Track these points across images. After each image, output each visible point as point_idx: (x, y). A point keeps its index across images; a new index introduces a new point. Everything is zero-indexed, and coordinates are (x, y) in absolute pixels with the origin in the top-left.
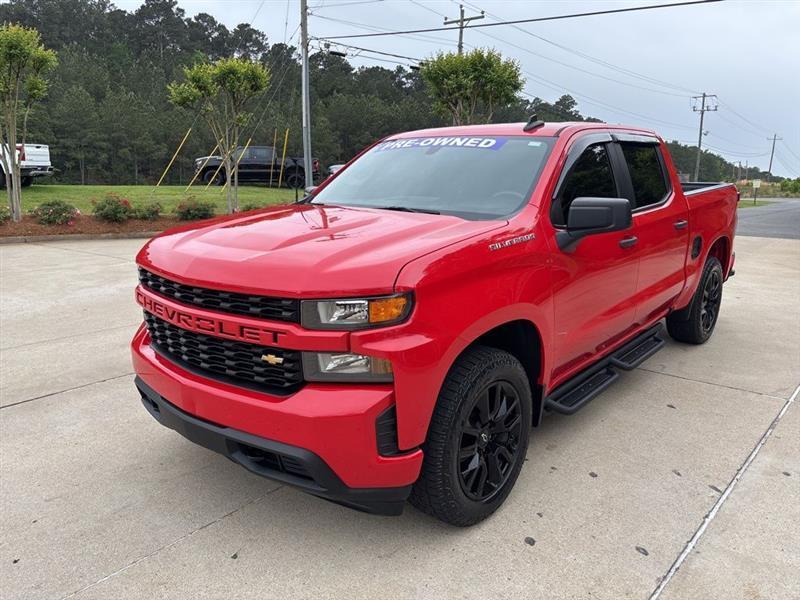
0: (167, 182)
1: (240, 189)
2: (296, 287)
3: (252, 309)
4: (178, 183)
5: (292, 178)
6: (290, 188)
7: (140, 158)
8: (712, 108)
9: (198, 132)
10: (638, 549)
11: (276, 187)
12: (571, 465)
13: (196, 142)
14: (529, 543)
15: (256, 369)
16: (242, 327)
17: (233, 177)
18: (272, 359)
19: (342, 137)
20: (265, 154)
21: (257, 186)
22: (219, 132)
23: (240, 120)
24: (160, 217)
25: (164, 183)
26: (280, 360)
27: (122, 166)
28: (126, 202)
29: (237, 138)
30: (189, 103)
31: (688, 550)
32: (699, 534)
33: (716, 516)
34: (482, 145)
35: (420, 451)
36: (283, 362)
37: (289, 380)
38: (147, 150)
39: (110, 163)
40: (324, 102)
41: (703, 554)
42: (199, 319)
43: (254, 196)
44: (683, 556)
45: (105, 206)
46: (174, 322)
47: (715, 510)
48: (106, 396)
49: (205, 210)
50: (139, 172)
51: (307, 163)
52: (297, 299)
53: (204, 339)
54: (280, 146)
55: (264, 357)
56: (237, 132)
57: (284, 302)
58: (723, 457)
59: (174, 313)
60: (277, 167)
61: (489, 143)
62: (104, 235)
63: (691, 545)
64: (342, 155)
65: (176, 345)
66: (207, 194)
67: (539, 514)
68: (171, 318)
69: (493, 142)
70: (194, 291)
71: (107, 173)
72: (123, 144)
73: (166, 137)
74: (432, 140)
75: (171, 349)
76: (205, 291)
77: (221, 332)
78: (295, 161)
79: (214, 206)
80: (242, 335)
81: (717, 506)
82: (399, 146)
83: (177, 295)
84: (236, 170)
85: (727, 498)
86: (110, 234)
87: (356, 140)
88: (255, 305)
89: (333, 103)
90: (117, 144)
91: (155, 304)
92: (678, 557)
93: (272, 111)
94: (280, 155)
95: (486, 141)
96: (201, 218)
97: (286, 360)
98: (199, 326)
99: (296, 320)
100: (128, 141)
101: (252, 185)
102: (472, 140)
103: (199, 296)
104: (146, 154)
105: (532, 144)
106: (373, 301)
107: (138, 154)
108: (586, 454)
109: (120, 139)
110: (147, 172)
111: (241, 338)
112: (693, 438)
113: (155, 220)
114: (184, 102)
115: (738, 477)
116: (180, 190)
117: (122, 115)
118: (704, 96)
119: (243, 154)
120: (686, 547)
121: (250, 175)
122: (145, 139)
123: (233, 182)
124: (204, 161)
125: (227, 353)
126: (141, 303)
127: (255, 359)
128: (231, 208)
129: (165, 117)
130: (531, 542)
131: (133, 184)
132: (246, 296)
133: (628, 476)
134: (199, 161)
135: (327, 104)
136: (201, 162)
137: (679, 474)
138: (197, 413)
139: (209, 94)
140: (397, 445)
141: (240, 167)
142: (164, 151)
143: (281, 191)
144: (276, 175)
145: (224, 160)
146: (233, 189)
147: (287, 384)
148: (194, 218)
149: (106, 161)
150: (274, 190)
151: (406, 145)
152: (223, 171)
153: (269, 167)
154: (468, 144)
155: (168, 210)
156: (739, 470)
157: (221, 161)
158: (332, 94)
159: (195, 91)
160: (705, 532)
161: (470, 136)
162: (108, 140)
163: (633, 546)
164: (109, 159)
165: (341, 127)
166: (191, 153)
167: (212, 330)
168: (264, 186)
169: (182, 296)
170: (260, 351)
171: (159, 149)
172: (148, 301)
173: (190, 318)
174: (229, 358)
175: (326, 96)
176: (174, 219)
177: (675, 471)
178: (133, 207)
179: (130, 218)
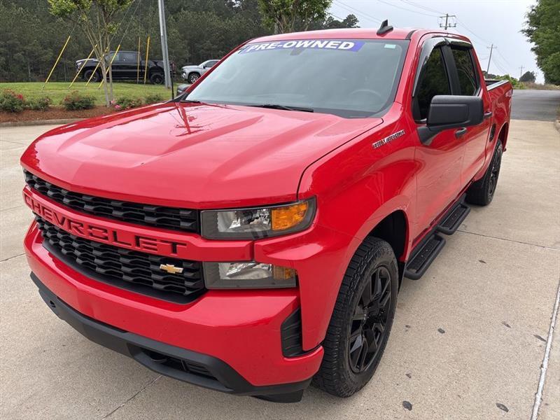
0: (54, 79)
1: (115, 85)
2: (194, 196)
3: (147, 219)
4: (63, 80)
5: (155, 76)
6: (154, 84)
7: (32, 61)
8: (452, 25)
9: (76, 39)
10: (499, 406)
11: (142, 83)
12: (422, 322)
13: (76, 47)
14: (407, 408)
15: (154, 276)
16: (137, 238)
17: (108, 75)
18: (172, 269)
19: (188, 44)
20: (131, 57)
21: (127, 82)
22: (94, 39)
23: (110, 29)
24: (50, 108)
25: (52, 80)
26: (180, 270)
27: (18, 66)
28: (20, 97)
29: (109, 44)
30: (68, 14)
31: (538, 403)
32: (541, 384)
33: (549, 365)
34: (342, 47)
35: (321, 347)
36: (183, 271)
37: (189, 289)
38: (37, 54)
39: (8, 65)
40: (174, 17)
41: (552, 406)
42: (91, 227)
43: (125, 91)
44: (536, 409)
45: (4, 100)
46: (65, 227)
47: (546, 359)
48: (9, 276)
49: (87, 102)
50: (31, 71)
51: (166, 64)
52: (195, 210)
53: (98, 246)
54: (143, 52)
55: (163, 266)
56: (108, 39)
57: (181, 212)
58: (536, 307)
59: (64, 219)
60: (142, 67)
61: (348, 45)
62: (4, 123)
63: (539, 397)
64: (190, 58)
65: (69, 247)
66: (88, 89)
67: (408, 375)
68: (62, 224)
69: (352, 45)
70: (84, 198)
71: (6, 73)
72: (17, 49)
73: (51, 43)
74: (294, 43)
75: (64, 251)
76: (96, 199)
77: (116, 240)
78: (156, 63)
79: (94, 99)
80: (138, 244)
81: (547, 355)
82: (263, 48)
83: (66, 201)
84: (110, 69)
85: (551, 346)
86: (10, 123)
87: (201, 46)
88: (150, 214)
89: (181, 19)
90: (12, 49)
91: (44, 208)
92: (533, 411)
93: (134, 24)
94: (143, 58)
95: (345, 43)
96: (84, 108)
97: (186, 270)
98: (91, 234)
99: (195, 231)
100: (21, 47)
101: (124, 82)
102: (332, 43)
103: (88, 203)
104: (36, 57)
105: (388, 46)
106: (274, 209)
107: (30, 57)
108: (431, 311)
109: (14, 46)
110: (37, 71)
111: (137, 248)
112: (508, 290)
113: (46, 110)
114: (63, 14)
115: (553, 325)
116: (65, 86)
117: (14, 26)
118: (447, 16)
119: (115, 57)
120: (535, 400)
121: (122, 74)
122: (34, 45)
123: (108, 79)
124: (83, 62)
125: (122, 259)
126: (30, 206)
127: (152, 267)
128: (108, 101)
129: (49, 28)
130: (408, 406)
131: (28, 81)
132: (141, 206)
133: (469, 330)
134: (79, 62)
135: (176, 19)
136: (81, 63)
137: (508, 326)
138: (96, 317)
139: (83, 7)
140: (301, 345)
141: (113, 67)
142: (51, 54)
143: (146, 86)
144: (142, 74)
145: (99, 61)
146: (109, 85)
147: (188, 293)
148: (78, 108)
149: (4, 63)
150: (141, 86)
151: (269, 47)
152: (99, 71)
153: (136, 68)
154: (328, 46)
155: (56, 102)
156: (551, 318)
157: (98, 62)
158: (180, 11)
159: (71, 4)
160: (545, 382)
161: (330, 39)
162: (5, 46)
163: (494, 402)
164: (7, 61)
165: (188, 37)
166: (72, 56)
167: (106, 238)
168: (132, 83)
169: (70, 203)
170: (158, 260)
171: (46, 54)
172: (36, 204)
173: (82, 226)
174: (125, 265)
175: (176, 12)
176: (62, 110)
177: (504, 323)
178: (27, 100)
179: (25, 109)
